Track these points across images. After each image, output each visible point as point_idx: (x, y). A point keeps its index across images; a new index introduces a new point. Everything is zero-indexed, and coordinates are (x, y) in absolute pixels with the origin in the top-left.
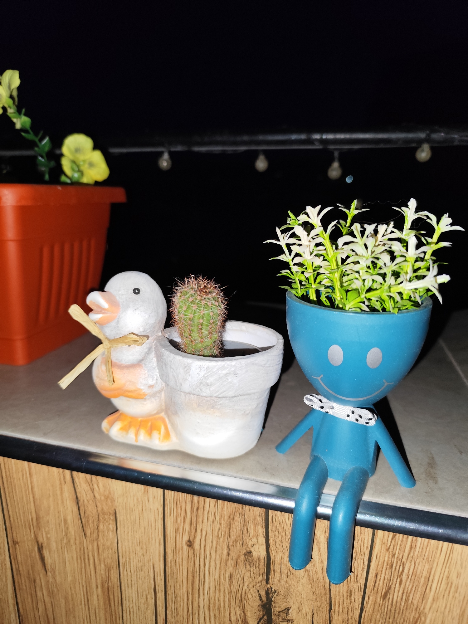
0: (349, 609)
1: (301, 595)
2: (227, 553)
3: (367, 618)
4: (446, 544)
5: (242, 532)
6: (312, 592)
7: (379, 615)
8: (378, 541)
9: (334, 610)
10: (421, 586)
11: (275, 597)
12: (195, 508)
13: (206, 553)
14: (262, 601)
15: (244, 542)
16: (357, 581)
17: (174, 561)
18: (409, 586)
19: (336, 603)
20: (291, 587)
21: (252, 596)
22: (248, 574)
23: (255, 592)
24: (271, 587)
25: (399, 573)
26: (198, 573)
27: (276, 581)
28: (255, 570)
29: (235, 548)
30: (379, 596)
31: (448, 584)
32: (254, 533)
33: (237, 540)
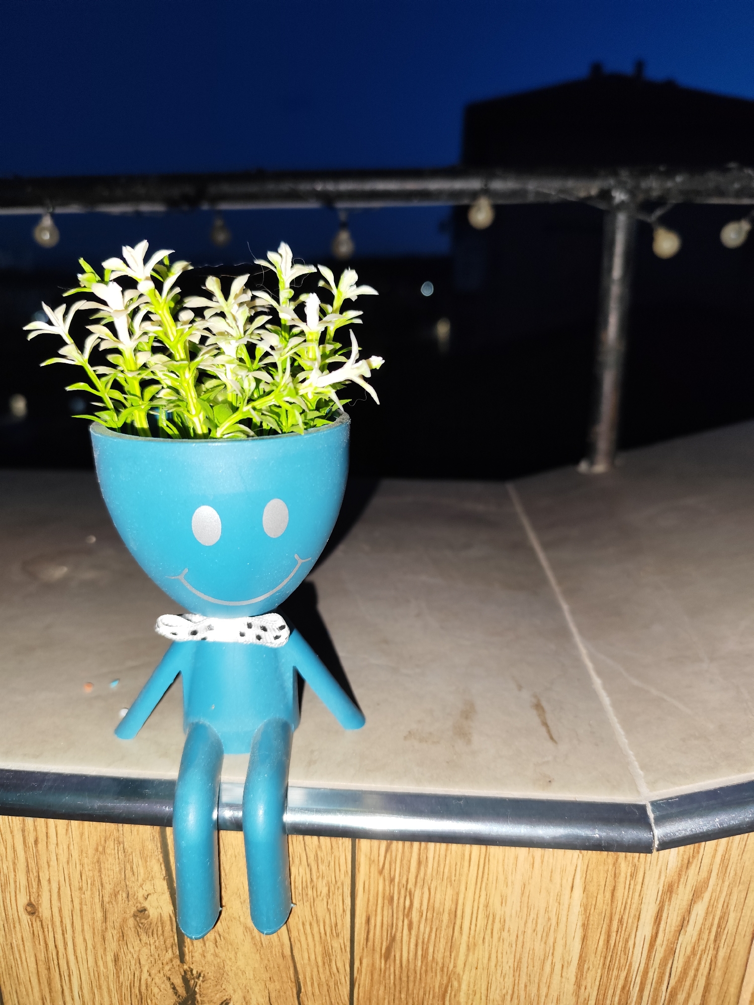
0: (331, 986)
1: (244, 973)
2: (102, 917)
3: (364, 998)
4: (476, 848)
5: (123, 876)
6: (262, 966)
7: (382, 988)
8: (362, 860)
9: (304, 993)
10: (444, 926)
11: (200, 986)
12: (31, 840)
13: (64, 921)
14: (179, 996)
15: (130, 894)
16: (338, 935)
17: (9, 946)
18: (425, 930)
19: (308, 980)
20: (225, 964)
21: (160, 989)
22: (146, 951)
23: (164, 981)
24: (189, 968)
25: (406, 911)
26: (56, 962)
27: (197, 956)
28: (157, 942)
29: (116, 907)
30: (377, 956)
31: (488, 917)
32: (145, 874)
33: (117, 890)
